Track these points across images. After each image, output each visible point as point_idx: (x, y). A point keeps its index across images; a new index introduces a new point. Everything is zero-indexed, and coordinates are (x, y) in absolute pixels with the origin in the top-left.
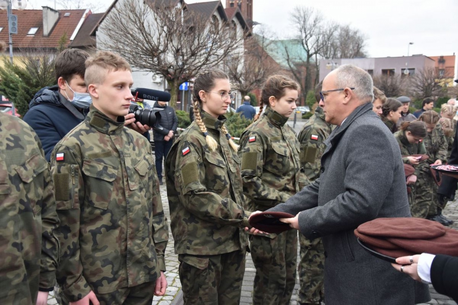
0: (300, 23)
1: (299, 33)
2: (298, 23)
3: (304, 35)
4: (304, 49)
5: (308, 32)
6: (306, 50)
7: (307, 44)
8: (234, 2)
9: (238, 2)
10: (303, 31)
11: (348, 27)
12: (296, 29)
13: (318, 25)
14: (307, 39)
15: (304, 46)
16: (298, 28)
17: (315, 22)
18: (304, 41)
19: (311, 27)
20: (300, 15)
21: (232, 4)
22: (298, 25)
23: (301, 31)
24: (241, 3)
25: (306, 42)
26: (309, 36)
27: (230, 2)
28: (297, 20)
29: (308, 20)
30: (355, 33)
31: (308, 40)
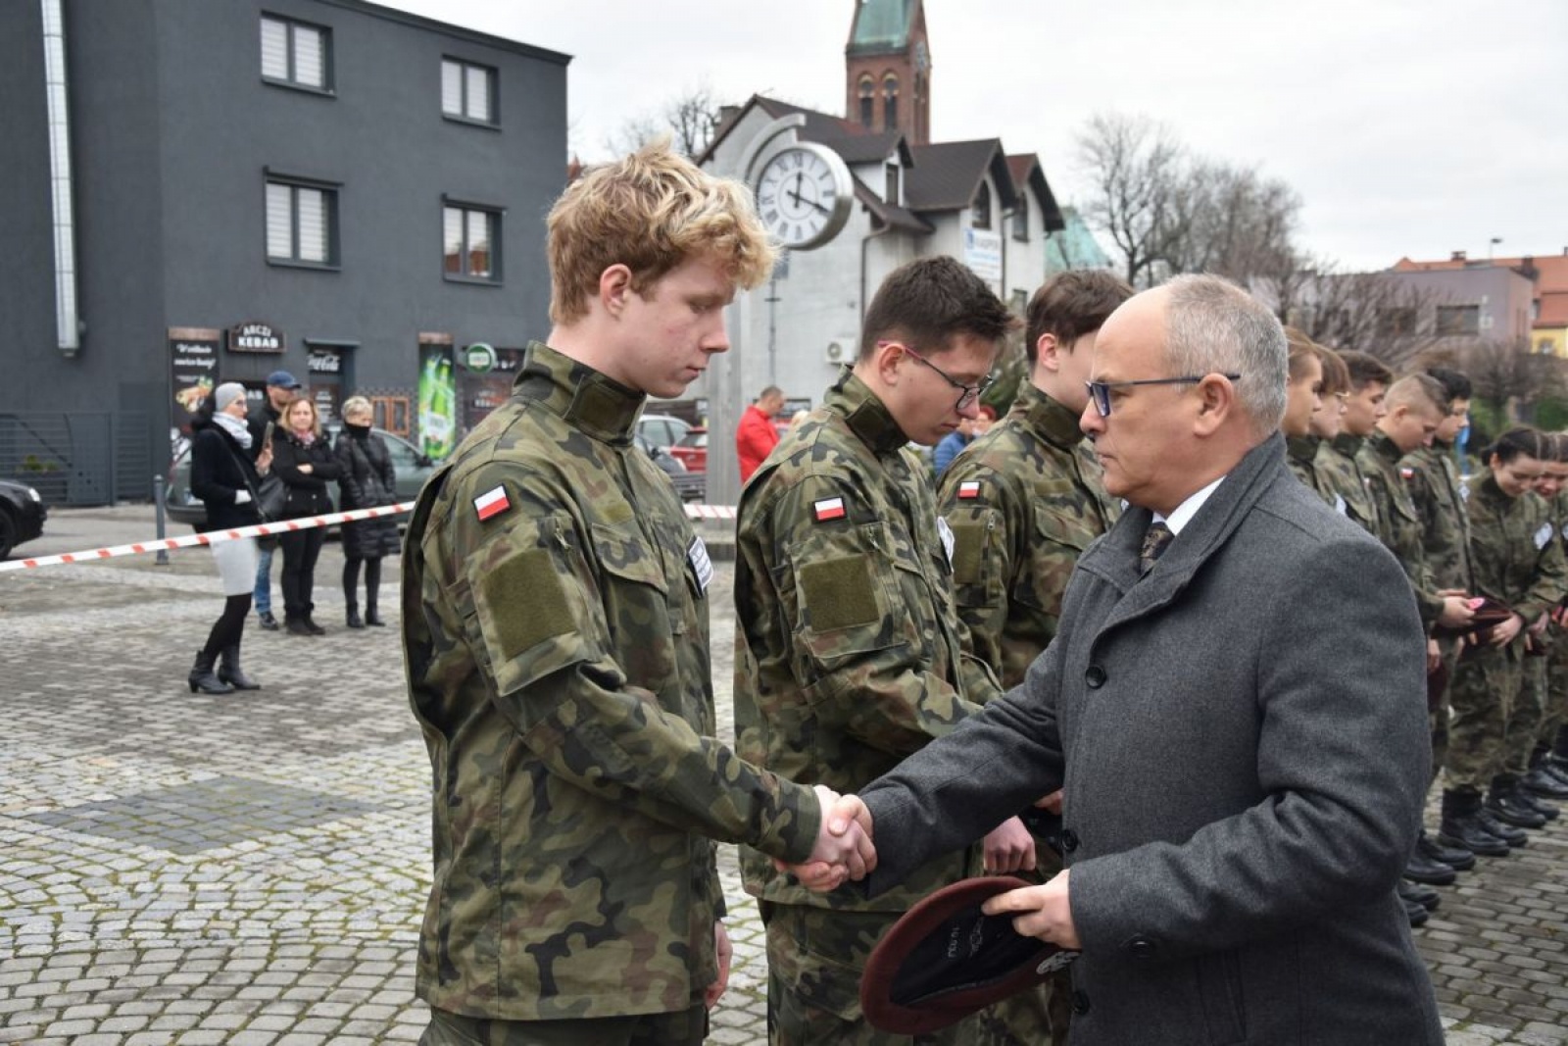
0: (1104, 167)
1: (1101, 196)
2: (1097, 163)
3: (1116, 203)
4: (1120, 244)
5: (1131, 192)
6: (1125, 249)
7: (1127, 232)
8: (872, 95)
9: (885, 93)
10: (1114, 186)
11: (1252, 174)
12: (1093, 182)
13: (1161, 170)
14: (1127, 215)
15: (1115, 235)
16: (1098, 180)
17: (1151, 162)
18: (1119, 220)
19: (1140, 177)
20: (1107, 142)
21: (867, 102)
22: (1098, 170)
23: (1107, 189)
24: (894, 99)
25: (1126, 222)
26: (1134, 206)
27: (861, 95)
28: (1093, 155)
29: (1132, 154)
30: (1275, 193)
31: (1132, 215)
